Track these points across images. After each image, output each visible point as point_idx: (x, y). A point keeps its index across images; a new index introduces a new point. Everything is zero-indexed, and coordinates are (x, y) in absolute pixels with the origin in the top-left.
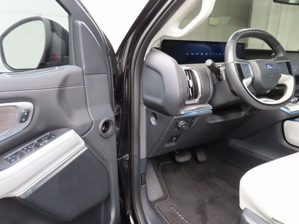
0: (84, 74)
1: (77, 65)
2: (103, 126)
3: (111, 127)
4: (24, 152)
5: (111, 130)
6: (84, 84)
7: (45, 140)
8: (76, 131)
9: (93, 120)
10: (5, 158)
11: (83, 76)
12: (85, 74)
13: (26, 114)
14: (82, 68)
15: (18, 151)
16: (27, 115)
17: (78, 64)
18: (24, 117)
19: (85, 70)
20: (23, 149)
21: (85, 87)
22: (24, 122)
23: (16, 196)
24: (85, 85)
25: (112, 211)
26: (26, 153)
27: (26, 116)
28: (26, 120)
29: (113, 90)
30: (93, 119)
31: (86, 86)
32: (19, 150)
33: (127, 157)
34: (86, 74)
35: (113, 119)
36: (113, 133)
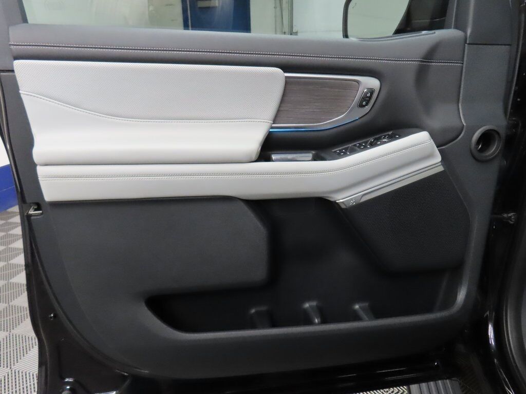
0: (465, 42)
1: (456, 27)
2: (478, 142)
3: (495, 146)
4: (356, 148)
5: (494, 149)
6: (463, 61)
7: (384, 138)
8: (433, 135)
9: (465, 124)
10: (333, 151)
11: (465, 45)
12: (468, 42)
13: (369, 95)
14: (465, 32)
15: (348, 147)
16: (370, 98)
17: (460, 26)
18: (366, 99)
19: (470, 36)
20: (355, 145)
21: (462, 67)
22: (364, 106)
23: (337, 201)
24: (463, 64)
25: (460, 292)
26: (358, 149)
27: (367, 97)
28: (367, 104)
29: (513, 88)
30: (466, 122)
31: (464, 66)
32: (350, 145)
33: (511, 217)
34: (469, 44)
35: (503, 132)
36: (495, 156)
